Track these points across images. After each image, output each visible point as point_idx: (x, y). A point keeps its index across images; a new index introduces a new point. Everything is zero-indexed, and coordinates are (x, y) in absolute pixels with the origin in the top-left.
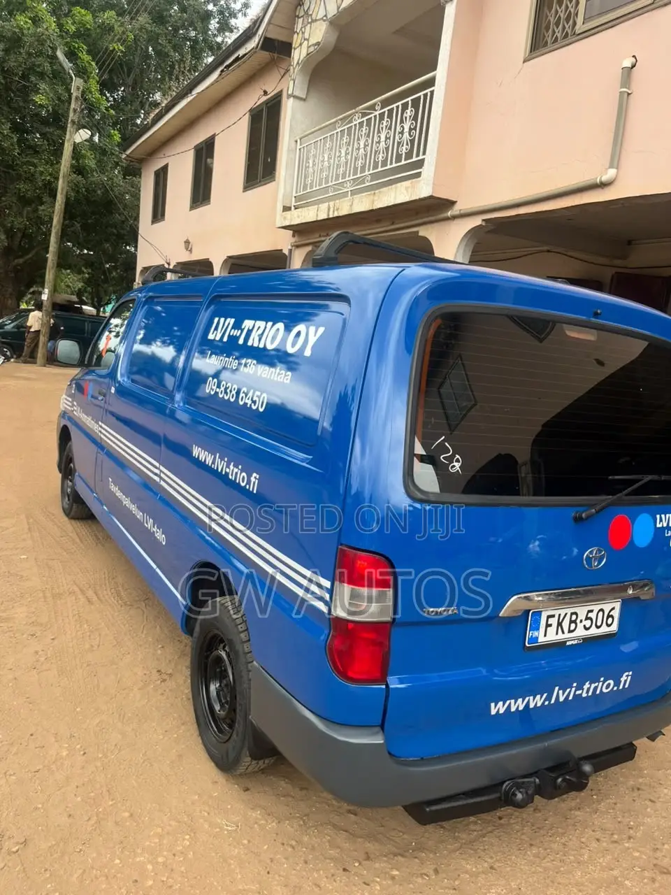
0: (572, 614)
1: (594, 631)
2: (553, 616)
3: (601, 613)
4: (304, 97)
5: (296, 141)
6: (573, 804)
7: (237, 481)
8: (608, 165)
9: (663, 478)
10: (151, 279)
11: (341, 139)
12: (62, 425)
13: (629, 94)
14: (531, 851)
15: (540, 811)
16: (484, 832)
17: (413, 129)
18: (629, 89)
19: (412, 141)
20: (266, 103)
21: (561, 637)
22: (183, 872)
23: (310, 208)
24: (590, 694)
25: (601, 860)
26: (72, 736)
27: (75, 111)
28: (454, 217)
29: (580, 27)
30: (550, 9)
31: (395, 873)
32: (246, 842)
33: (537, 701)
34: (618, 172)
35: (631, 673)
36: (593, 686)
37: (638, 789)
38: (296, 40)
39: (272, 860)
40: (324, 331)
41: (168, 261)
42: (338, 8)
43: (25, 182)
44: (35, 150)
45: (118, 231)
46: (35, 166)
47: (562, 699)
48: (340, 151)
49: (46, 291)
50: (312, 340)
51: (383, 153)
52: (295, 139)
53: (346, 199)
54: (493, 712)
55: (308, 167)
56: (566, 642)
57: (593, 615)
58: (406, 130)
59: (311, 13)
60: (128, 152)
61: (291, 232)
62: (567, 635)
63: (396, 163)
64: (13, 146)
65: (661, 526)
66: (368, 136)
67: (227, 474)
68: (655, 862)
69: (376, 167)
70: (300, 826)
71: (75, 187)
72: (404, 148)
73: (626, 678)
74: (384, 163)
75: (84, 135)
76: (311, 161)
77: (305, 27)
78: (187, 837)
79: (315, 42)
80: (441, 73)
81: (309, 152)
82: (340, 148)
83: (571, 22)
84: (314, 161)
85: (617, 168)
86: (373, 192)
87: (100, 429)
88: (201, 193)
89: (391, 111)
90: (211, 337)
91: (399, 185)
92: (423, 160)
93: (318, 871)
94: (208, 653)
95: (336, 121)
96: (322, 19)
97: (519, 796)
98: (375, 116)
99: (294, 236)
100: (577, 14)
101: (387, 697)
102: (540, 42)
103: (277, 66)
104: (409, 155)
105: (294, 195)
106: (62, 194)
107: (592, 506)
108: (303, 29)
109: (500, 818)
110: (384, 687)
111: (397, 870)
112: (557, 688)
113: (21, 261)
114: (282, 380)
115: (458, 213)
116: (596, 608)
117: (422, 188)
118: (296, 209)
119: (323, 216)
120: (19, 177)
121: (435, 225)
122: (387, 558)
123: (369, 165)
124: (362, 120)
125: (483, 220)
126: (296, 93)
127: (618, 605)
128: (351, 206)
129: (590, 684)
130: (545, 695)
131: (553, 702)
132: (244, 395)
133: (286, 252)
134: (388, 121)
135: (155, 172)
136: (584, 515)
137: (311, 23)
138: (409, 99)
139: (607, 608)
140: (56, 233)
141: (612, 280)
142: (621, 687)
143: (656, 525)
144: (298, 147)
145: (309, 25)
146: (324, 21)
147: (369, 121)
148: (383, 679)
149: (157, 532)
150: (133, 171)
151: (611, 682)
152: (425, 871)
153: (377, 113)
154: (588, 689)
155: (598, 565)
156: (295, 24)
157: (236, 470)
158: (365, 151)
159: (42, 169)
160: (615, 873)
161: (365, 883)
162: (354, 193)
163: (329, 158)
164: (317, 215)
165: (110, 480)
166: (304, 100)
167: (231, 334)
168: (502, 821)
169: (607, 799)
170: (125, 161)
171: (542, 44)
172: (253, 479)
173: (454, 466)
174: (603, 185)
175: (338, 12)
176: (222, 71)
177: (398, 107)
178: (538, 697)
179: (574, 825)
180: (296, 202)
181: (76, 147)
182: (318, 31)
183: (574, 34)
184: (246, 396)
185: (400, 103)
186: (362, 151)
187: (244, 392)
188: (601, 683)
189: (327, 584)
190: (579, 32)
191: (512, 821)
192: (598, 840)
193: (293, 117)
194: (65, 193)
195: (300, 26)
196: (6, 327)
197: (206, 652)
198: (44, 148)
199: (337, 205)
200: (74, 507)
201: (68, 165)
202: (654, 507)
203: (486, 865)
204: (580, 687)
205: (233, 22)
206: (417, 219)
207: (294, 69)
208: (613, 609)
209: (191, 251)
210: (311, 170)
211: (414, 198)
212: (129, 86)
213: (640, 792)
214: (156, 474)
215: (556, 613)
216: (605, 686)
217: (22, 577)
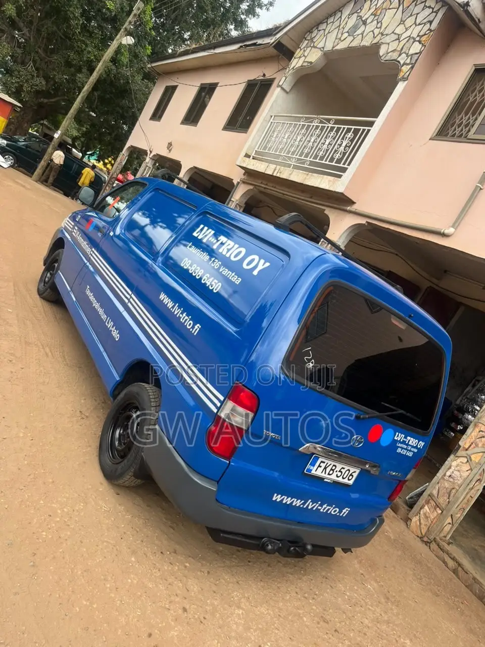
0: (334, 465)
1: (340, 479)
2: (324, 462)
3: (348, 472)
4: (288, 90)
5: (271, 116)
6: (290, 571)
7: (185, 324)
8: (451, 225)
9: (408, 414)
10: (160, 175)
11: (301, 129)
12: (59, 237)
13: (481, 189)
14: (260, 583)
15: (271, 567)
16: (239, 564)
17: (347, 146)
18: (482, 186)
19: (344, 154)
20: (262, 81)
21: (323, 475)
22: (76, 520)
23: (263, 163)
24: (325, 511)
25: (295, 603)
26: (26, 428)
27: (130, 22)
28: (350, 212)
29: (471, 135)
30: (459, 114)
31: (188, 565)
32: (113, 519)
33: (298, 503)
34: (455, 232)
35: (349, 509)
36: (328, 507)
37: (326, 578)
38: (298, 53)
39: (125, 533)
40: (269, 266)
41: (151, 150)
42: (333, 47)
43: (75, 53)
44: (91, 34)
45: (123, 112)
46: (87, 45)
47: (310, 507)
48: (297, 137)
49: (59, 132)
50: (260, 267)
51: (324, 152)
52: (272, 115)
53: (289, 169)
54: (274, 499)
55: (272, 136)
56: (324, 479)
57: (343, 471)
58: (344, 145)
59: (314, 41)
60: (153, 65)
61: (244, 171)
62: (326, 476)
63: (329, 162)
64: (78, 26)
65: (396, 439)
66: (319, 137)
67: (180, 318)
68: (323, 615)
69: (316, 157)
70: (143, 523)
71: (108, 72)
72: (338, 155)
73: (346, 511)
74: (322, 159)
75: (129, 40)
76: (276, 134)
77: (307, 47)
78: (82, 504)
79: (310, 61)
80: (379, 121)
81: (277, 127)
82: (298, 134)
83: (467, 129)
84: (278, 134)
85: (456, 229)
86: (307, 173)
87: (92, 253)
88: (193, 116)
89: (339, 129)
90: (195, 234)
91: (325, 176)
92: (347, 169)
93: (147, 547)
94: (123, 412)
95: (303, 117)
96: (320, 48)
97: (270, 547)
98: (328, 127)
99: (244, 174)
100: (473, 126)
101: (227, 468)
102: (445, 132)
103: (279, 62)
104: (339, 161)
105: (256, 149)
106: (98, 73)
107: (368, 414)
108: (305, 49)
109: (249, 562)
110: (228, 462)
111: (189, 564)
112: (310, 500)
113: (46, 101)
114: (234, 281)
115: (354, 210)
116: (347, 468)
117: (338, 186)
118: (253, 159)
119: (269, 172)
120: (72, 48)
121: (337, 211)
122: (258, 396)
123: (312, 155)
124: (319, 125)
125: (367, 222)
126: (284, 86)
127: (358, 471)
128: (290, 174)
129: (327, 506)
130: (303, 501)
131: (305, 507)
132: (206, 278)
133: (235, 182)
134: (334, 134)
135: (166, 86)
136: (362, 416)
137: (312, 47)
138: (353, 127)
139: (352, 470)
140: (82, 97)
141: (426, 289)
142: (341, 515)
143: (394, 437)
144: (271, 121)
145: (310, 48)
146: (321, 51)
147: (323, 128)
148: (228, 458)
149: (114, 331)
150: (151, 77)
151: (338, 510)
152: (203, 570)
153: (330, 125)
154: (324, 508)
155: (358, 445)
156: (302, 42)
157: (186, 318)
158: (313, 145)
159: (90, 50)
160: (301, 612)
161: (170, 563)
162: (296, 167)
163: (288, 138)
164: (266, 170)
165: (88, 287)
166: (287, 93)
167: (210, 239)
168: (250, 564)
169: (309, 575)
170: (148, 69)
171: (444, 134)
172: (196, 327)
173: (310, 365)
174: (444, 235)
175: (332, 50)
176: (241, 47)
177: (344, 128)
178: (299, 501)
179: (287, 581)
180: (255, 154)
181: (120, 46)
182: (314, 55)
183: (466, 137)
184: (207, 280)
185: (346, 127)
186: (311, 144)
187: (207, 277)
188: (332, 508)
189: (222, 398)
190: (470, 138)
191: (255, 565)
192: (297, 593)
193: (275, 101)
194: (100, 73)
195: (304, 45)
196: (19, 143)
197: (122, 410)
198: (97, 35)
199: (281, 170)
200: (48, 291)
201: (110, 55)
202: (398, 428)
203: (235, 580)
204: (321, 505)
205: (258, 10)
206: (326, 202)
207: (289, 70)
208: (355, 472)
209: (170, 151)
210: (273, 139)
211: (331, 189)
212: (171, 19)
213: (327, 580)
214: (126, 298)
215: (326, 461)
216: (334, 511)
217: (8, 323)
